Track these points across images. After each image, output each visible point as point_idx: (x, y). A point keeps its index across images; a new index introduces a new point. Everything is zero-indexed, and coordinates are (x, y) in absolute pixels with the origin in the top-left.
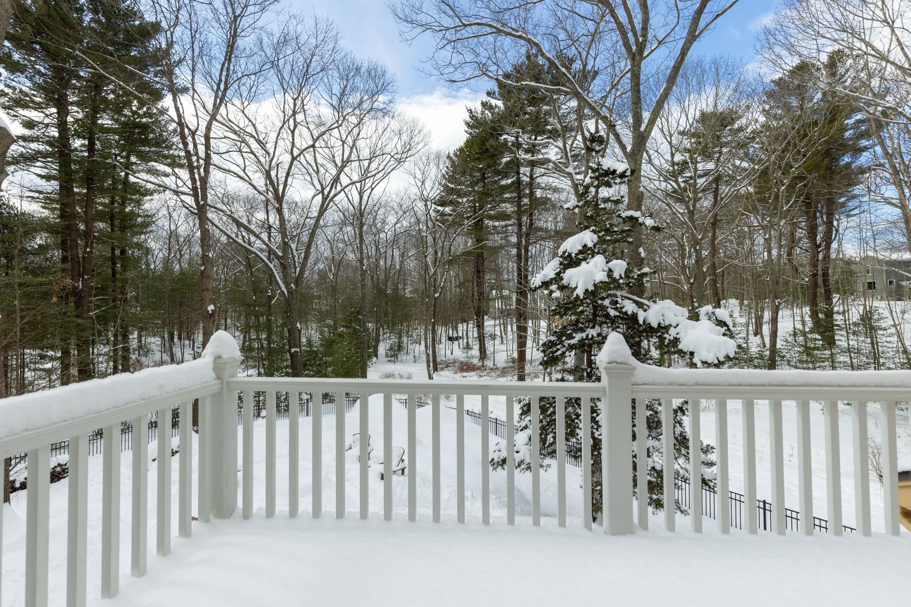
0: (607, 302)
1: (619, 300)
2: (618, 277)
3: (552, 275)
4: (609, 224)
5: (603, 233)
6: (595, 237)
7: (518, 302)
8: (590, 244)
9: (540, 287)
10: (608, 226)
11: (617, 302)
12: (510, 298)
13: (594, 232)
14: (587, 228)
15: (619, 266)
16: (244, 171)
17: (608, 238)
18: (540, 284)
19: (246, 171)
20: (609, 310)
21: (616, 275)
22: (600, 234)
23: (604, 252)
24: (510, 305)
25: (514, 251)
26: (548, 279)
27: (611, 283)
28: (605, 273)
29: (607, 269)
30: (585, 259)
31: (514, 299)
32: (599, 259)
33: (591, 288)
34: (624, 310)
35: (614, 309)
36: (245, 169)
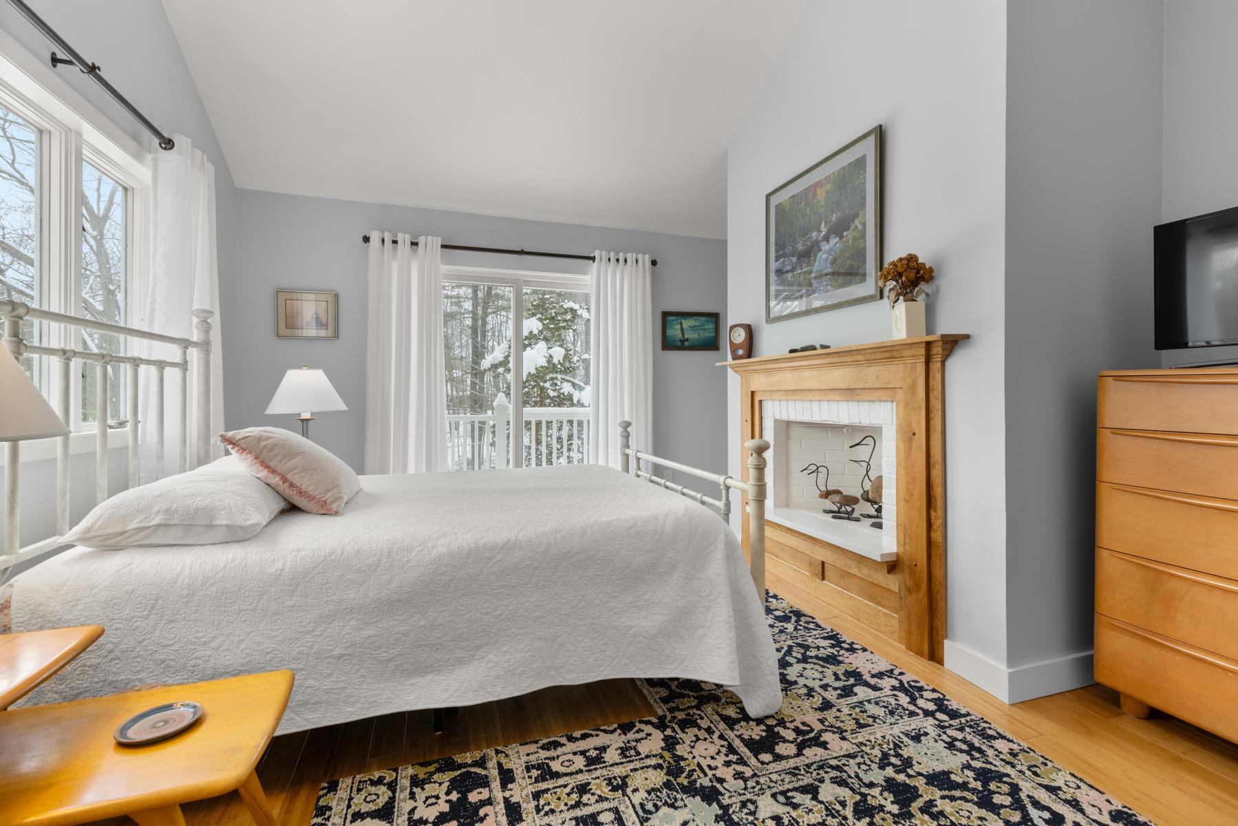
0: (547, 385)
1: (559, 383)
2: (557, 363)
3: (502, 359)
4: (555, 312)
5: (548, 321)
6: (540, 326)
7: (473, 385)
8: (535, 332)
9: (489, 369)
10: (553, 314)
11: (556, 384)
12: (463, 381)
13: (540, 320)
14: (534, 315)
15: (558, 353)
16: (12, 164)
17: (552, 326)
18: (490, 367)
19: (16, 165)
20: (549, 391)
21: (555, 361)
22: (545, 322)
23: (546, 339)
24: (464, 391)
25: (469, 322)
26: (496, 362)
27: (551, 367)
28: (546, 359)
29: (547, 355)
30: (530, 345)
31: (469, 382)
32: (542, 345)
33: (533, 371)
34: (562, 391)
35: (553, 390)
36: (13, 161)
